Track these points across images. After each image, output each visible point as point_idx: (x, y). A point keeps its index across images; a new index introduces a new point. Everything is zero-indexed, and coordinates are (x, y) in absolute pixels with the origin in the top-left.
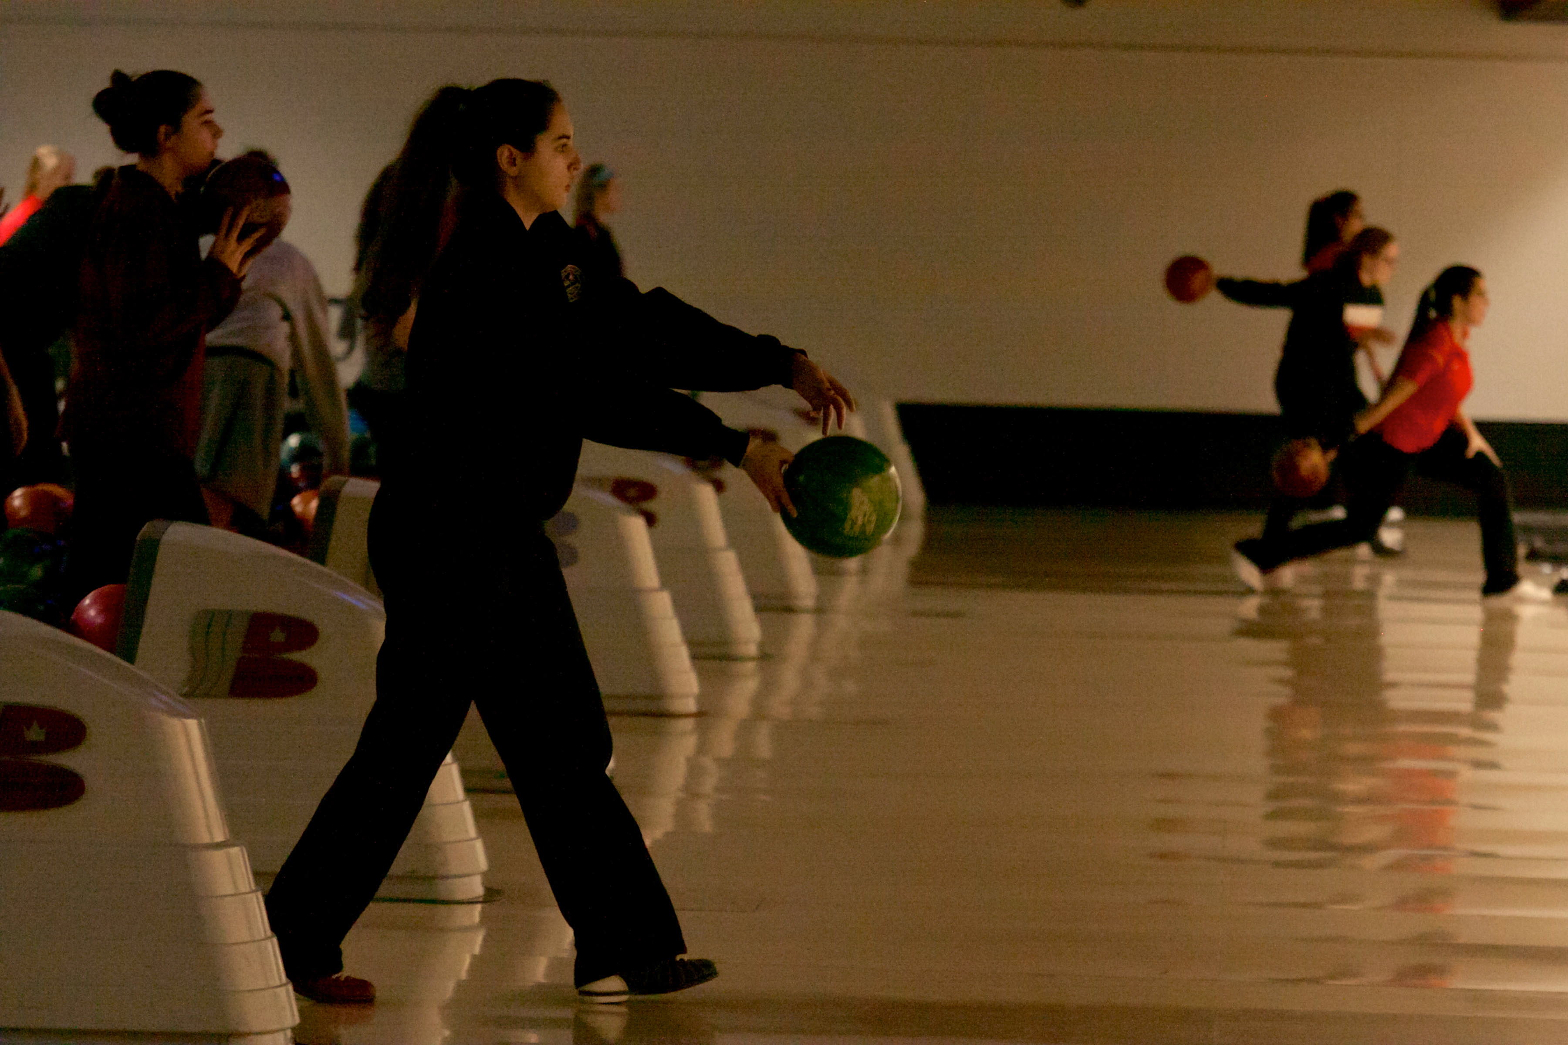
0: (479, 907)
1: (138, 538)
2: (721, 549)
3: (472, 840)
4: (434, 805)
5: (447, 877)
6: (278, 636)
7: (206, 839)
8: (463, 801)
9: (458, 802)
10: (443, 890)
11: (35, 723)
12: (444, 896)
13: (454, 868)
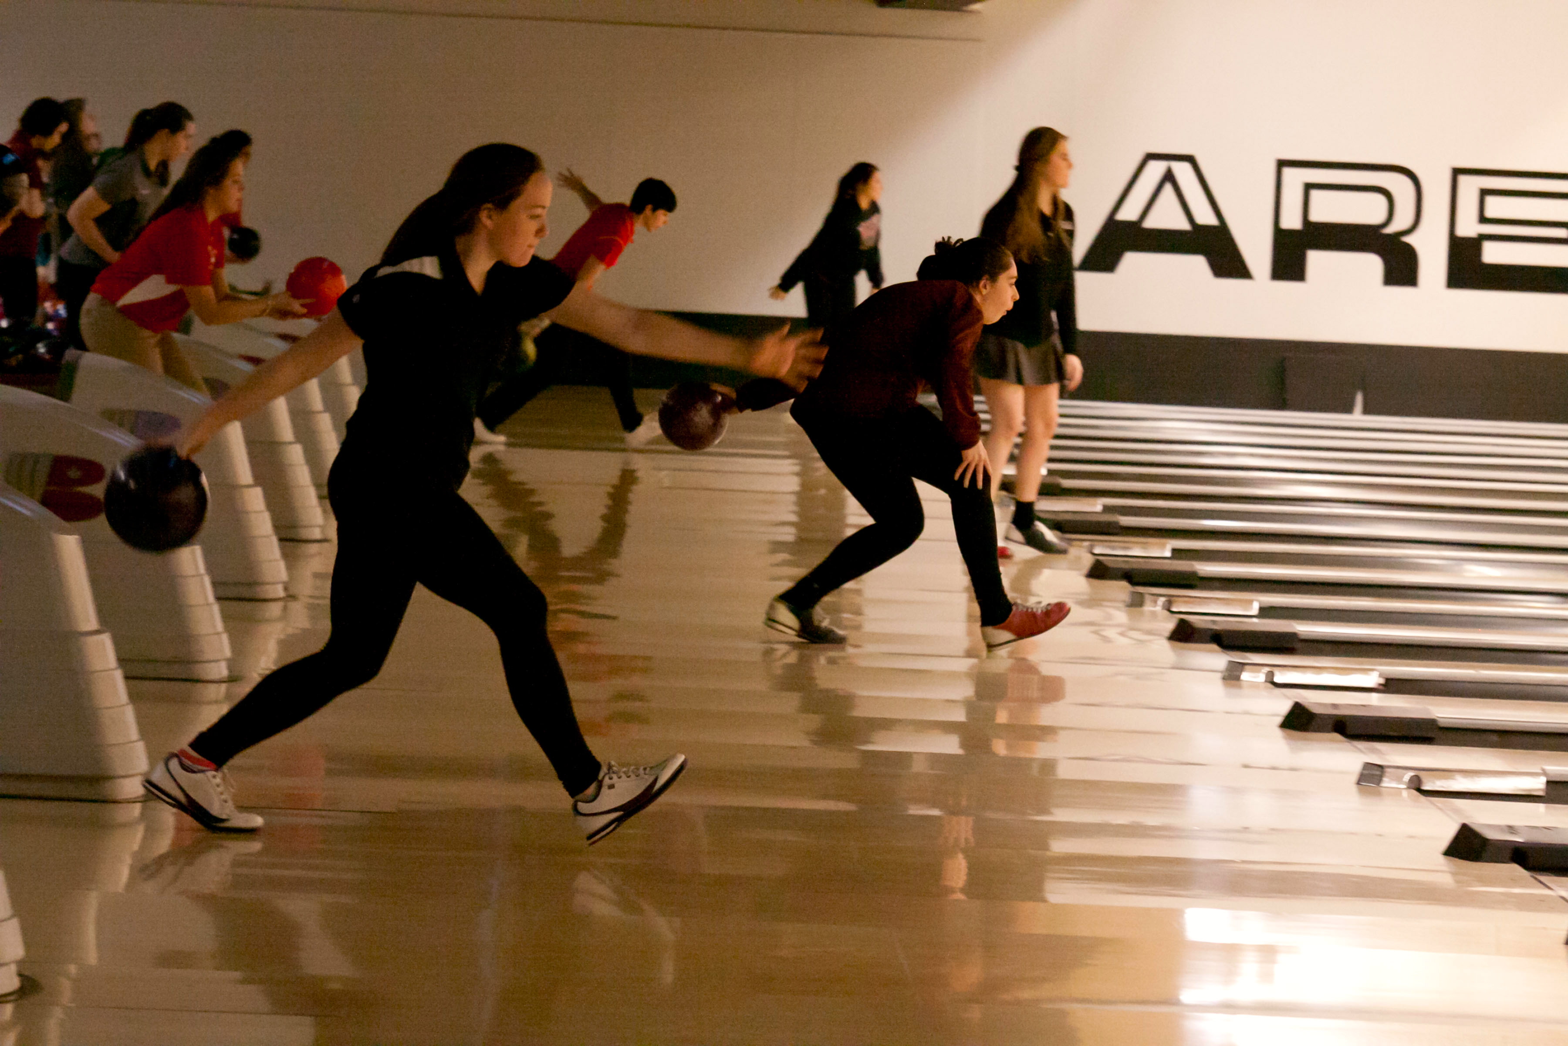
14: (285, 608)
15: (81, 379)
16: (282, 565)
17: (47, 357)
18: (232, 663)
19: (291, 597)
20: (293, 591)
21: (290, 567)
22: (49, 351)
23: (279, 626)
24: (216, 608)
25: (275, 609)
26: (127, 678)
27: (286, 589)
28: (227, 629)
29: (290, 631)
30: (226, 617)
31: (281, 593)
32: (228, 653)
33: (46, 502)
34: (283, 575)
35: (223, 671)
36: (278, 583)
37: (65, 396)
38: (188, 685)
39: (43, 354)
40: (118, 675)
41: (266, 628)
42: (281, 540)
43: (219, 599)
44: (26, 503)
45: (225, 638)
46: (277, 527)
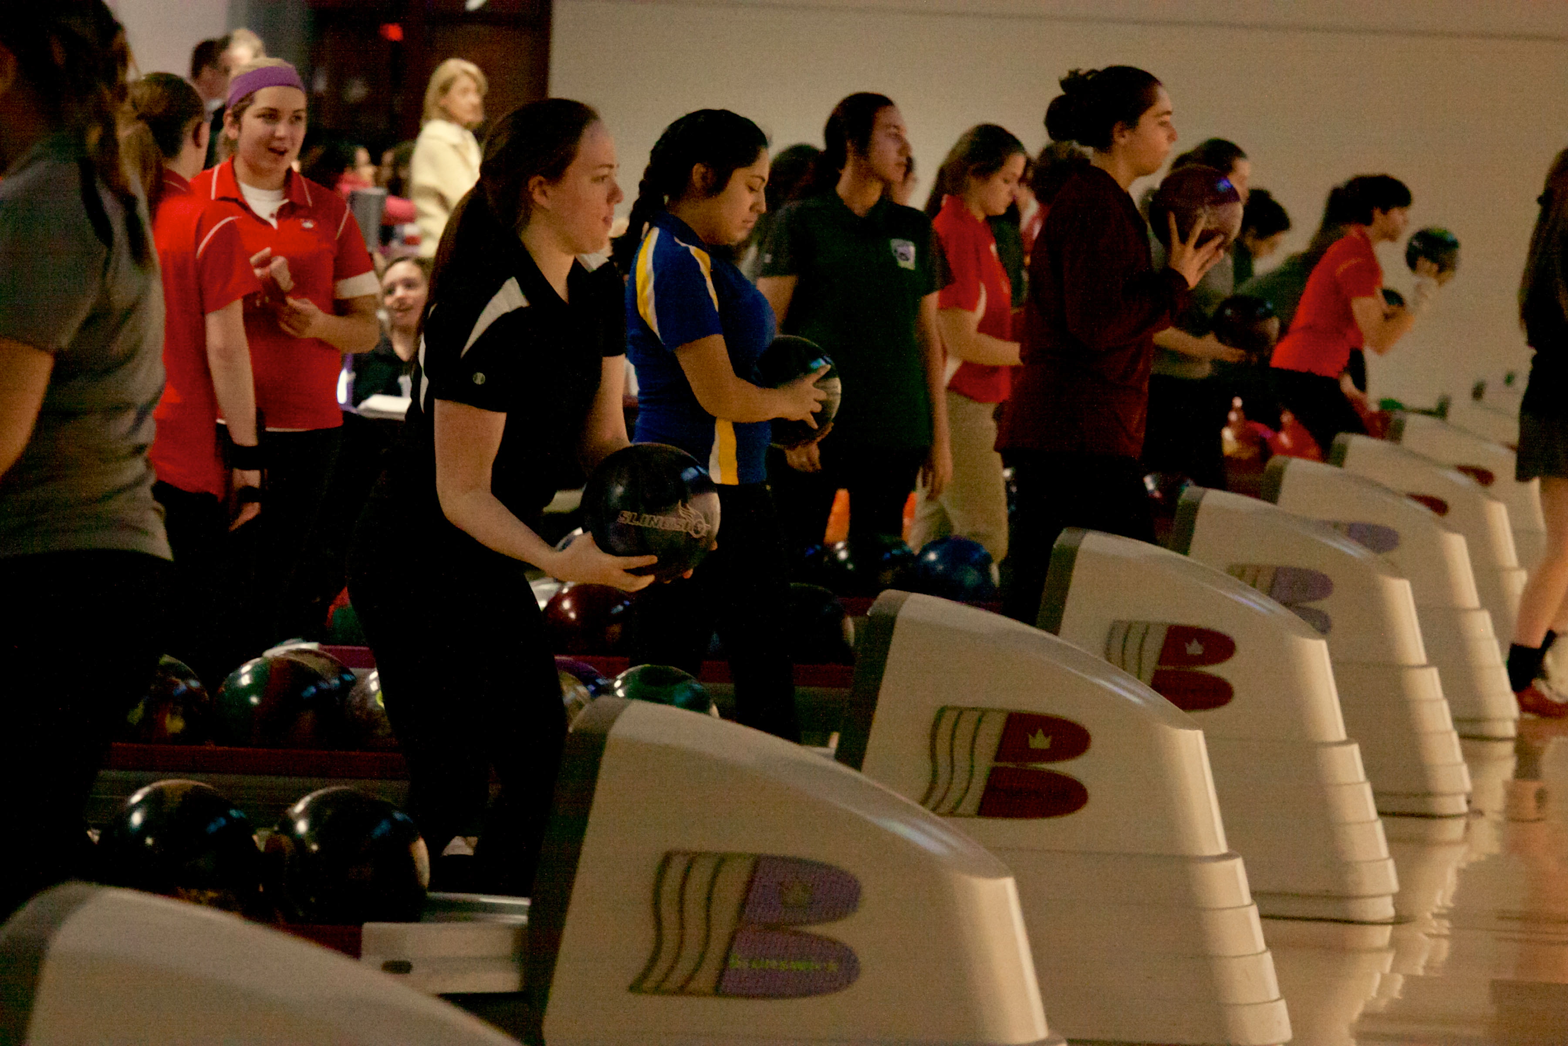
0: (1390, 928)
1: (1055, 546)
2: (1514, 569)
3: (1385, 859)
4: (1349, 824)
5: (1357, 897)
6: (1195, 648)
7: (1208, 851)
8: (1376, 821)
9: (1372, 822)
10: (1357, 910)
11: (1040, 731)
12: (1356, 917)
13: (1369, 888)
14: (1468, 827)
15: (1201, 523)
16: (1464, 769)
17: (1157, 494)
18: (1398, 899)
19: (1476, 812)
20: (1476, 805)
21: (1474, 773)
22: (1159, 487)
23: (1462, 850)
24: (1379, 826)
25: (1455, 829)
26: (1263, 917)
27: (1469, 802)
28: (1392, 853)
29: (1474, 857)
30: (1391, 839)
31: (1464, 808)
32: (1394, 885)
33: (1160, 684)
34: (1467, 785)
35: (1386, 909)
36: (1460, 794)
37: (1182, 545)
38: (1340, 926)
39: (1152, 492)
40: (1253, 913)
41: (1440, 854)
42: (1463, 737)
43: (1381, 813)
44: (1132, 687)
45: (1391, 864)
46: (1457, 721)
